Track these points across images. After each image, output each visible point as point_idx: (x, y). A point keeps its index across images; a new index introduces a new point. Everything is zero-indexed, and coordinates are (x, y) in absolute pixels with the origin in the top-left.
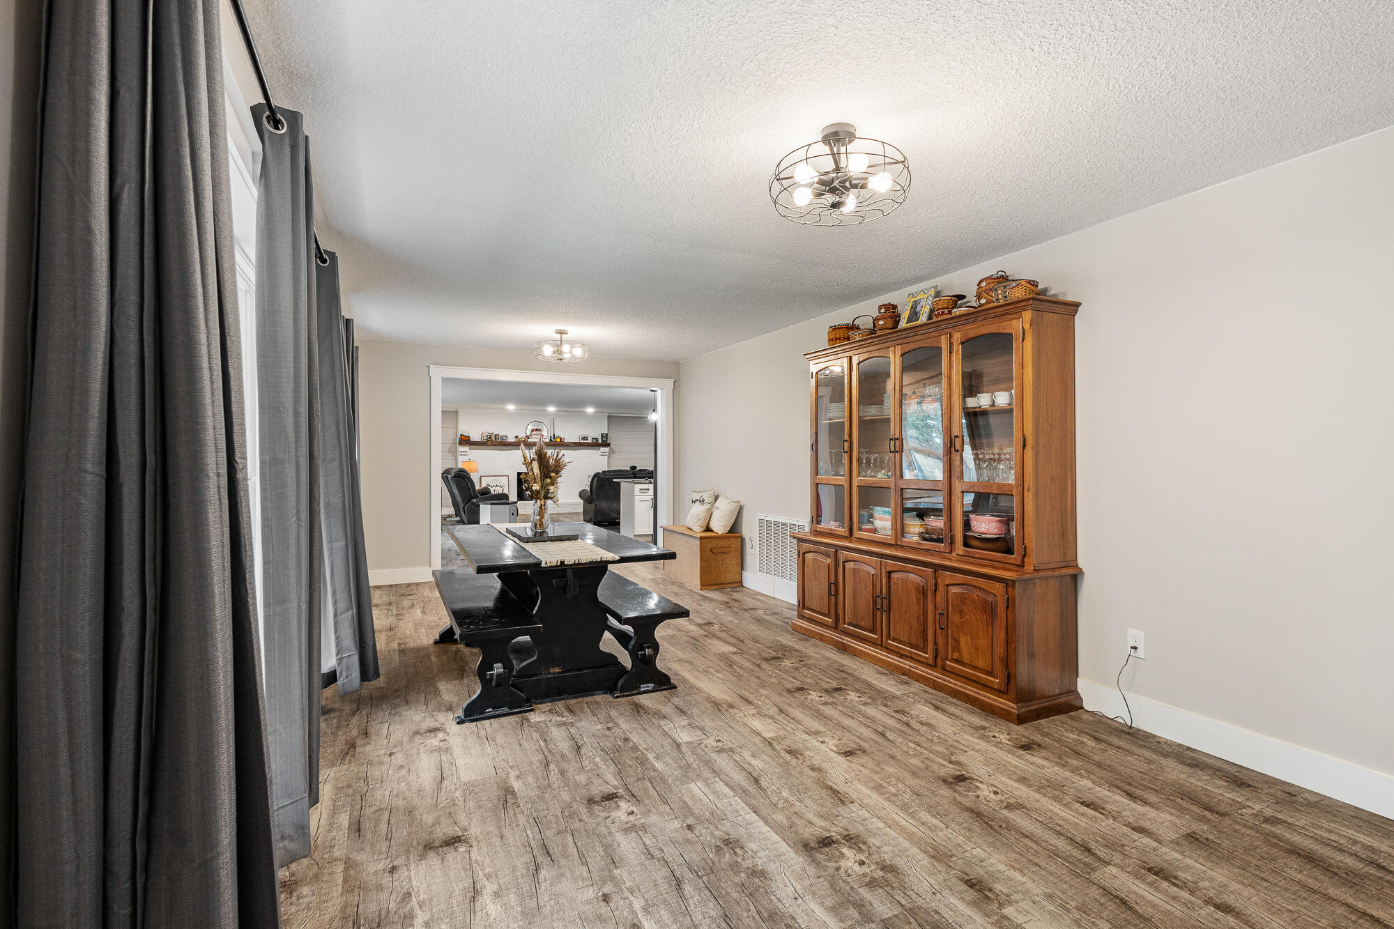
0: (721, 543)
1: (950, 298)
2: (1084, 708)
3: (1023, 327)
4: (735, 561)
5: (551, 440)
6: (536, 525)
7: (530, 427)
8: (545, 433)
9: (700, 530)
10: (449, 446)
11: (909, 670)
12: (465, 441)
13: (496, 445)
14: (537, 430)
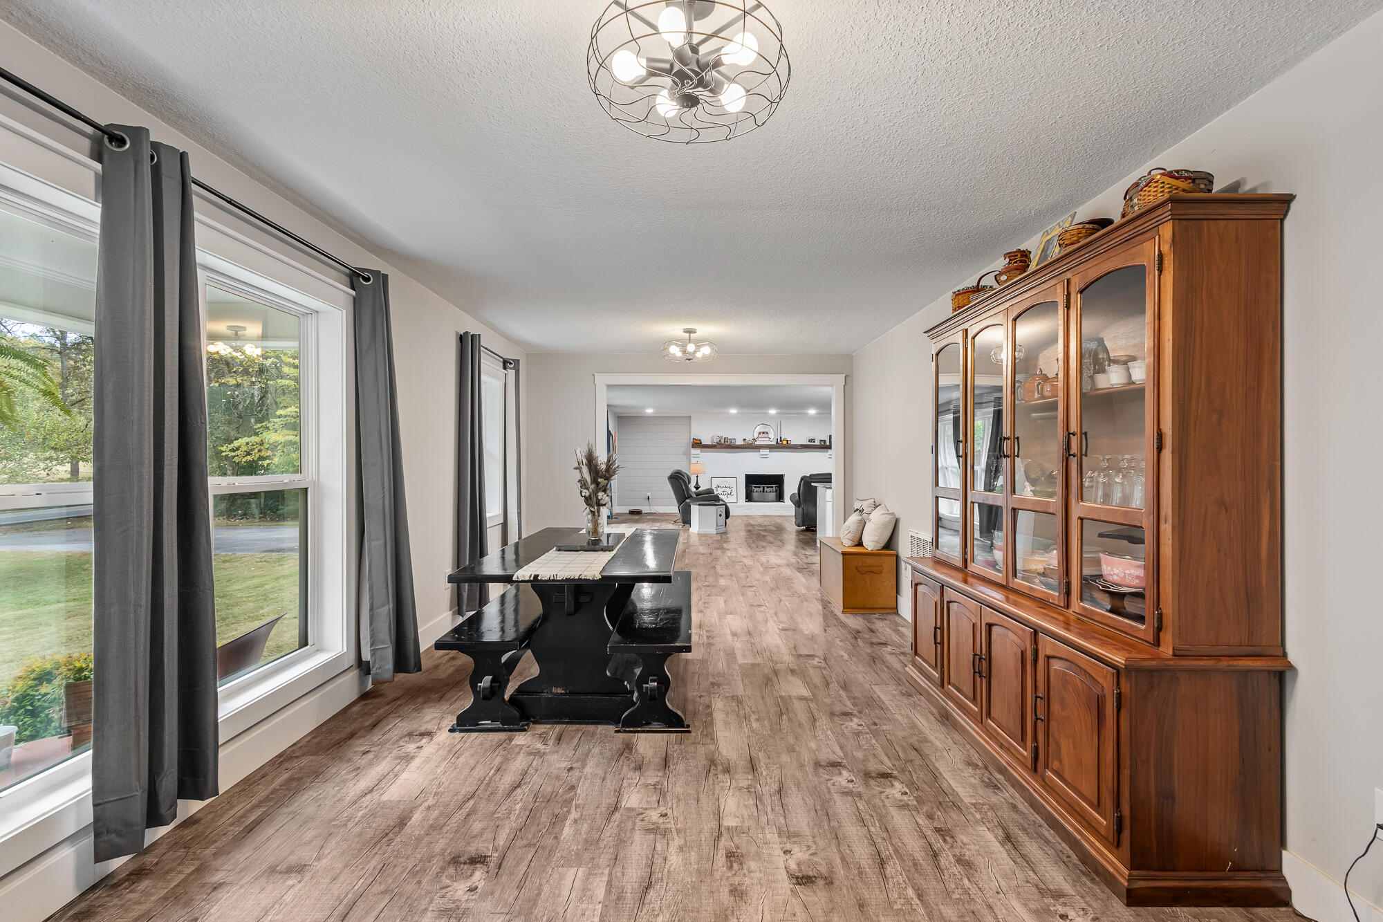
0: (869, 561)
1: (1081, 226)
2: (1291, 906)
3: (1160, 251)
4: (890, 582)
5: (777, 443)
6: (589, 532)
7: (758, 429)
8: (771, 435)
9: (849, 544)
10: (684, 449)
11: (1005, 767)
12: (697, 444)
13: (725, 448)
14: (763, 433)
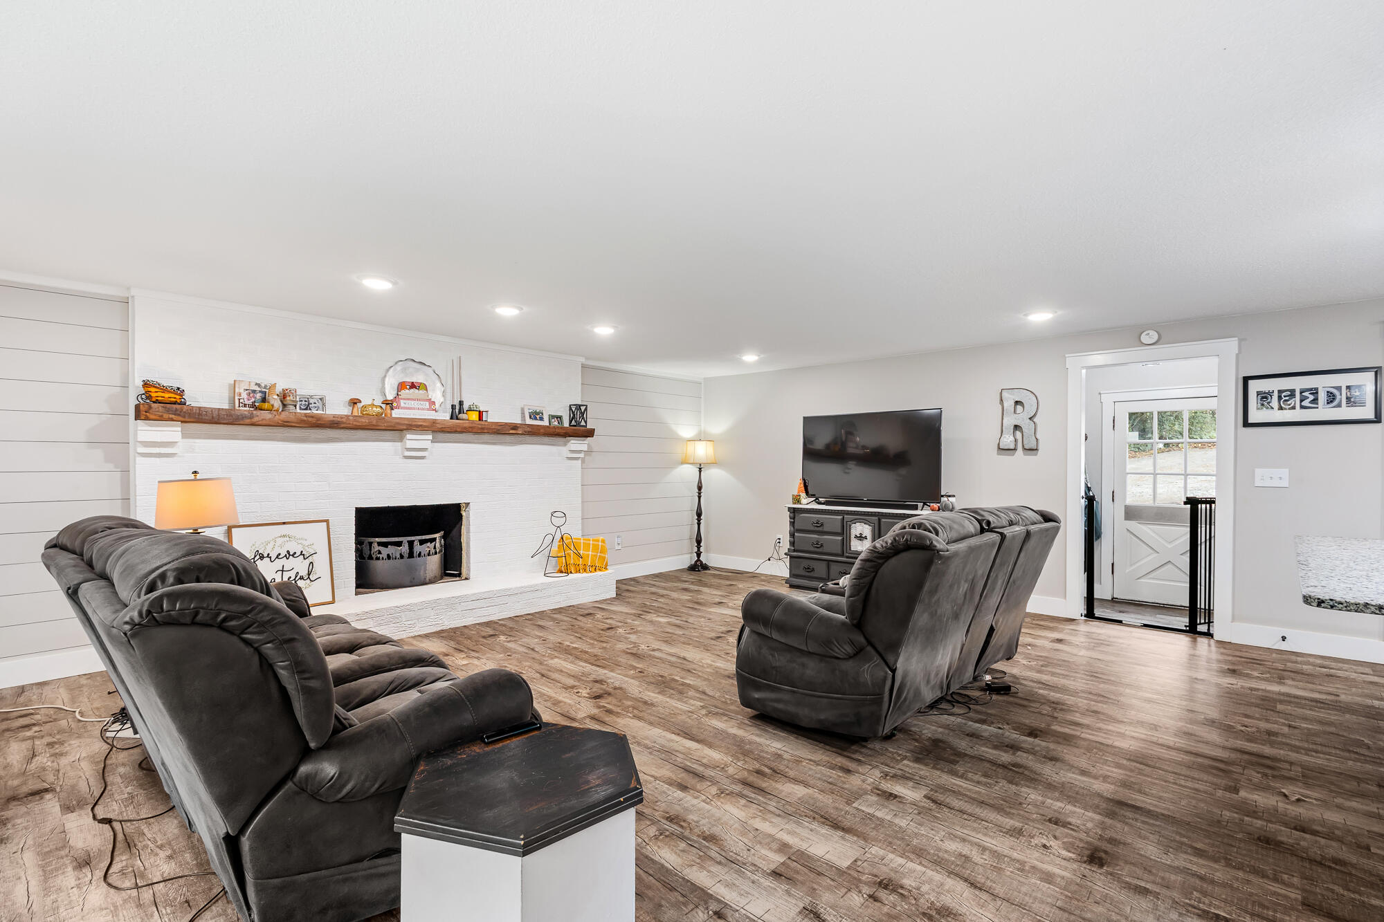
5: (452, 417)
12: (163, 407)
14: (413, 386)
